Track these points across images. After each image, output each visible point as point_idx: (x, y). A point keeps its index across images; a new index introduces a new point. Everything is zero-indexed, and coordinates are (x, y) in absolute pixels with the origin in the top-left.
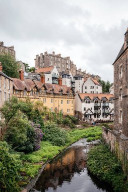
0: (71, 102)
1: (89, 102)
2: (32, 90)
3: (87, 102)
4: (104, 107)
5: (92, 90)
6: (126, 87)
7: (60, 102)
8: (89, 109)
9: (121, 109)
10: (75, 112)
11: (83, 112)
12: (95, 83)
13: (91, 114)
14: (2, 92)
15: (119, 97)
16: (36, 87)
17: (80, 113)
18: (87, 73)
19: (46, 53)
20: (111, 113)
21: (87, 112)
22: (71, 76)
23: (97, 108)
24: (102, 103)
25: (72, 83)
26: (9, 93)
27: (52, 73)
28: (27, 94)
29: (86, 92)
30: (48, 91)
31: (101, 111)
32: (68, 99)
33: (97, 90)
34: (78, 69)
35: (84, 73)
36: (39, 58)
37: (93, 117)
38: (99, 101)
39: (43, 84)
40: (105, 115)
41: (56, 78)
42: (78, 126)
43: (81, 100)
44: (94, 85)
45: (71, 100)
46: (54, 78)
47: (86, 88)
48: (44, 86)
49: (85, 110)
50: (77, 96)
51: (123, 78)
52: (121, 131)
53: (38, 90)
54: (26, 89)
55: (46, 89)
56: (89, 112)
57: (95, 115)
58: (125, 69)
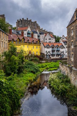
0: (38, 48)
1: (49, 48)
2: (17, 41)
3: (47, 48)
4: (57, 51)
5: (50, 41)
6: (76, 41)
7: (32, 47)
8: (49, 52)
9: (73, 53)
10: (41, 53)
11: (45, 54)
12: (51, 37)
13: (50, 54)
14: (3, 42)
15: (71, 46)
16: (19, 39)
17: (43, 54)
18: (46, 31)
19: (23, 19)
20: (61, 54)
21: (47, 53)
22: (38, 33)
23: (53, 51)
24: (56, 49)
25: (39, 36)
26: (6, 42)
27: (27, 31)
28: (14, 43)
29: (46, 42)
30: (26, 41)
31: (56, 53)
32: (37, 46)
33: (52, 41)
34: (41, 29)
35: (44, 31)
36: (19, 21)
37: (51, 56)
38: (54, 47)
39: (23, 37)
40: (58, 55)
41: (29, 34)
42: (43, 62)
43: (44, 47)
44: (51, 38)
45: (39, 46)
46: (28, 34)
47: (46, 39)
48: (24, 38)
49: (46, 52)
50: (42, 44)
51: (74, 35)
52: (73, 65)
53: (20, 41)
54: (13, 40)
55: (24, 40)
56: (49, 54)
57: (52, 55)
58: (75, 31)
